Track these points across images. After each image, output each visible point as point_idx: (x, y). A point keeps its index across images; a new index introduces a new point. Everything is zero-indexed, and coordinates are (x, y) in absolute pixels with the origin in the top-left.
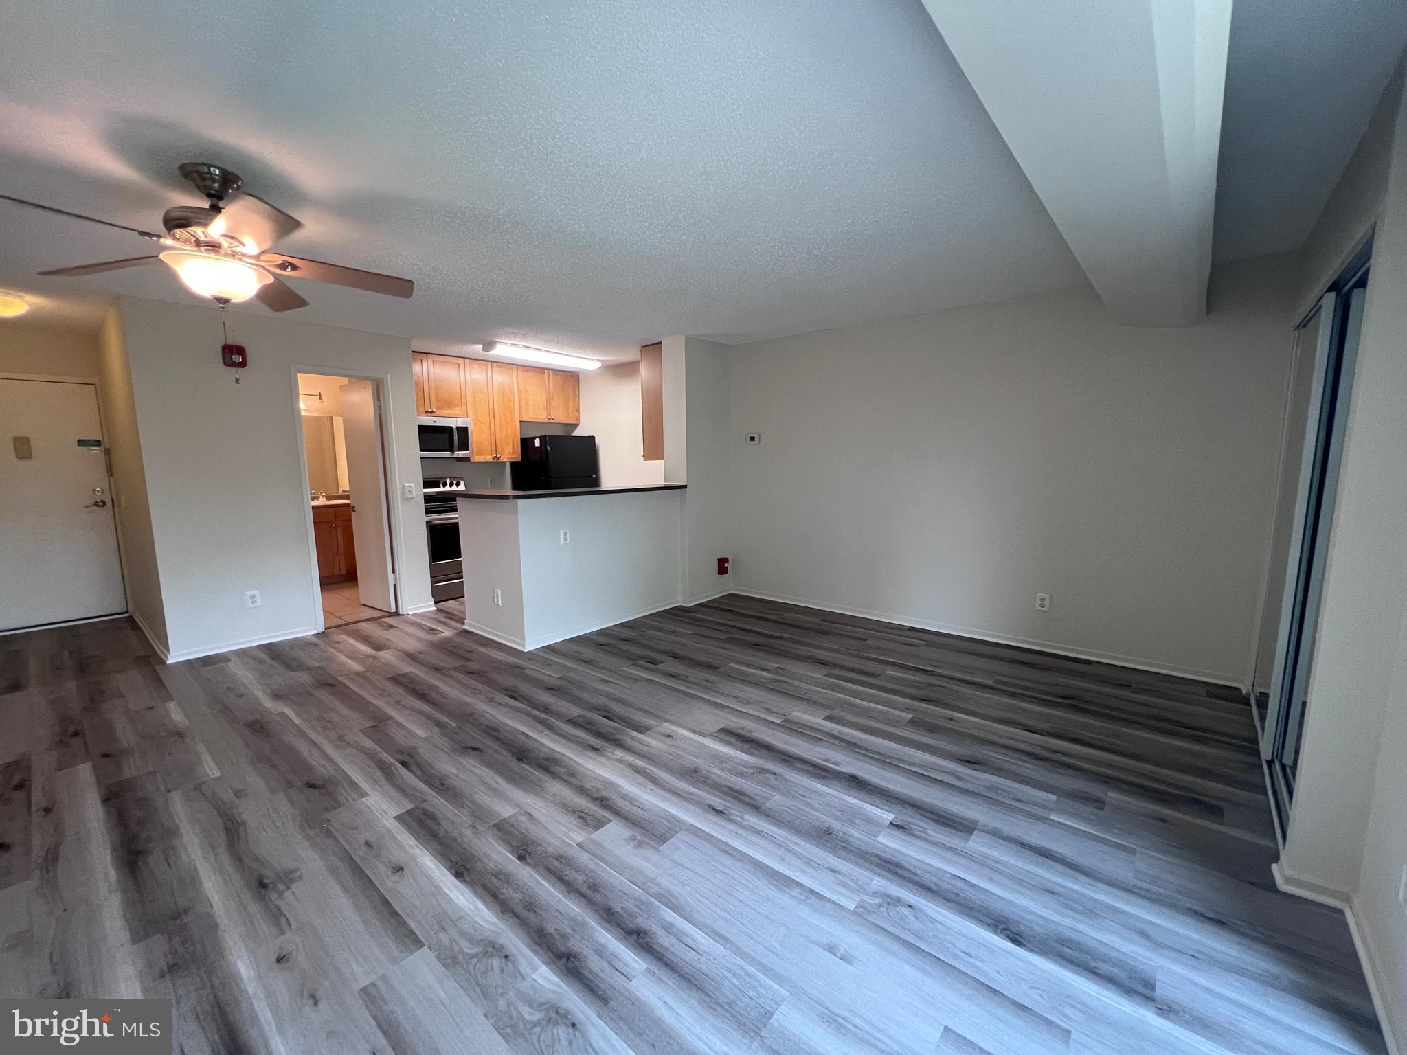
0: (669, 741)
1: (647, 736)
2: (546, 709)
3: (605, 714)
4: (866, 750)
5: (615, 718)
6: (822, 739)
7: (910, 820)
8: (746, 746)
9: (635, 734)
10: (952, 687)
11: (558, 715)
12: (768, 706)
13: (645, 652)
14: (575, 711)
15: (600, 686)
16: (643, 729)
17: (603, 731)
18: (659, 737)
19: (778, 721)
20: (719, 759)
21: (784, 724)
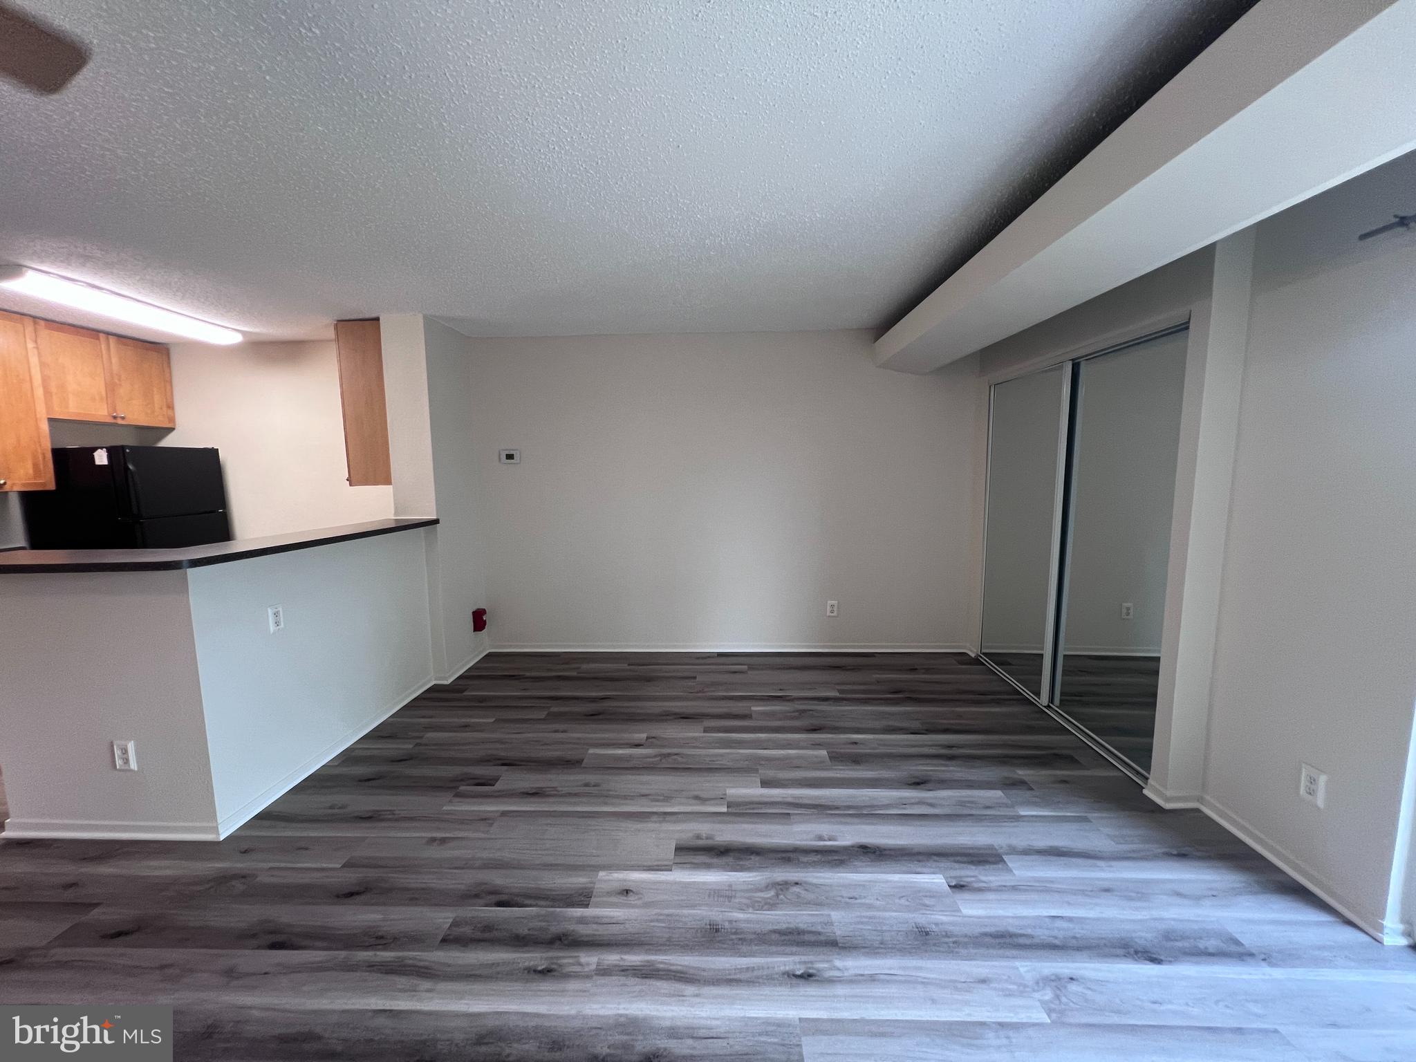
0: (631, 899)
1: (597, 905)
2: (378, 940)
3: (495, 898)
4: (837, 808)
5: (520, 900)
6: (788, 814)
7: (963, 873)
8: (729, 860)
9: (578, 912)
10: (819, 708)
11: (414, 940)
12: (696, 793)
13: (456, 771)
14: (442, 918)
15: (436, 853)
16: (583, 898)
17: (523, 931)
18: (614, 899)
19: (724, 809)
20: (723, 895)
21: (731, 810)
